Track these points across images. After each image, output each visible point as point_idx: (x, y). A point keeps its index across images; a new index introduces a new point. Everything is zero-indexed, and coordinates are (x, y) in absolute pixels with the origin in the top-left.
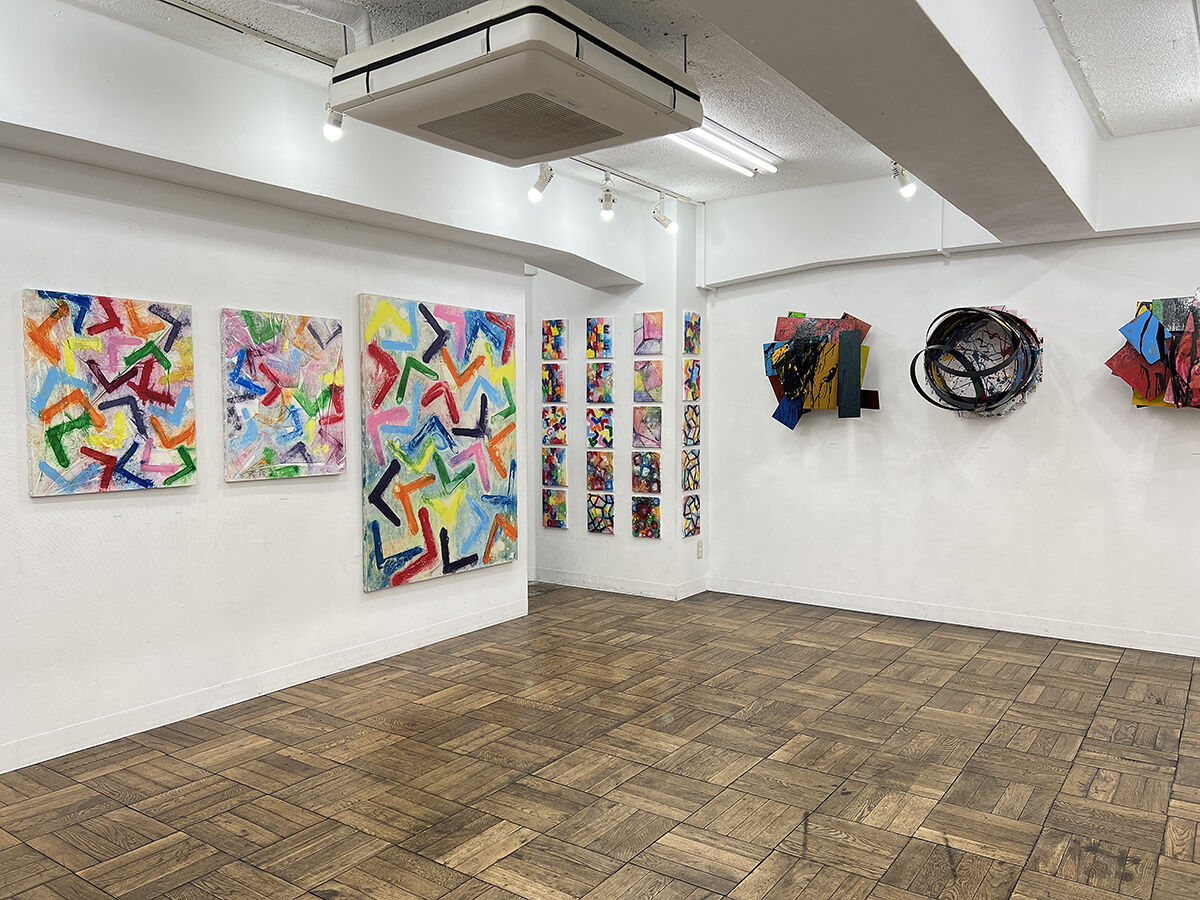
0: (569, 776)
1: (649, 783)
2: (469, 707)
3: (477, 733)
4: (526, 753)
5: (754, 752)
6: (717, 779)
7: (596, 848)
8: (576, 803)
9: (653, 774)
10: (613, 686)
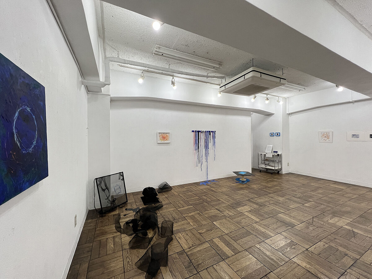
0: (259, 201)
1: (276, 205)
2: (241, 187)
3: (242, 191)
4: (252, 196)
5: (301, 203)
6: (291, 206)
7: (265, 213)
8: (261, 205)
9: (277, 203)
10: (268, 187)
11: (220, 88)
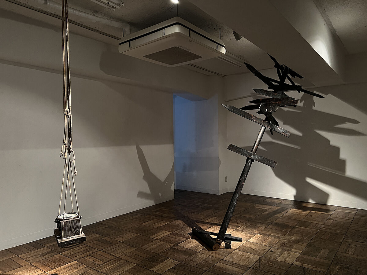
0: (188, 246)
2: (158, 226)
4: (175, 239)
6: (233, 247)
7: (197, 267)
8: (190, 253)
11: (120, 44)
